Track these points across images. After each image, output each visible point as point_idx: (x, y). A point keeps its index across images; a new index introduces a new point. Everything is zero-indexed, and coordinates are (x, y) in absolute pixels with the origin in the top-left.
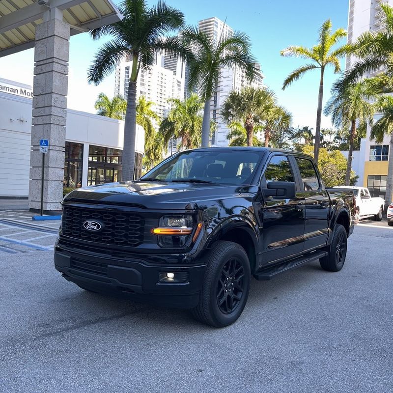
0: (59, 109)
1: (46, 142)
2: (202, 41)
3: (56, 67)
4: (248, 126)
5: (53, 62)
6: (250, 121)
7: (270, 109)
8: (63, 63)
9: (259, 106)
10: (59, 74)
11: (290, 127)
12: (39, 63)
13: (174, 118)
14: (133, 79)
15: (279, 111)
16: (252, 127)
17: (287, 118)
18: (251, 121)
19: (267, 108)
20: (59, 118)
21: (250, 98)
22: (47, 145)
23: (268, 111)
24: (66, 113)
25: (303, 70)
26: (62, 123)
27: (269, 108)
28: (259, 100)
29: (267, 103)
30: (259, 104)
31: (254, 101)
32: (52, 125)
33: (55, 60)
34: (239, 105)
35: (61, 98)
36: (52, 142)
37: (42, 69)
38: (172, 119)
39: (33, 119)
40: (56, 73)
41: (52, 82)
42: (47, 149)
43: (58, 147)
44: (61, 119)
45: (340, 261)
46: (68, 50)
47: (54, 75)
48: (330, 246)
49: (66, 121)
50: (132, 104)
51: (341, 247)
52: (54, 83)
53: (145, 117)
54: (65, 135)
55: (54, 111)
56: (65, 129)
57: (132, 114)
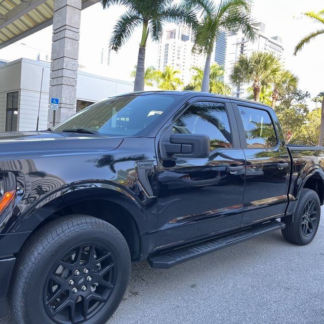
0: (70, 71)
1: (57, 100)
2: (203, 6)
3: (68, 34)
4: (255, 88)
5: (66, 29)
6: (257, 83)
7: (276, 73)
8: (75, 30)
9: (266, 69)
10: (71, 40)
11: (298, 89)
12: (56, 31)
13: (195, 83)
14: (143, 44)
15: (286, 74)
16: (259, 89)
17: (294, 80)
18: (259, 84)
19: (274, 72)
20: (70, 79)
21: (258, 62)
22: (57, 103)
23: (275, 74)
24: (77, 75)
25: (313, 35)
26: (73, 84)
27: (276, 71)
28: (266, 64)
29: (275, 66)
30: (266, 67)
31: (262, 65)
32: (63, 85)
33: (67, 27)
34: (246, 69)
35: (73, 61)
36: (63, 100)
37: (58, 37)
38: (193, 84)
39: (50, 81)
40: (68, 39)
41: (64, 47)
42: (57, 107)
43: (69, 106)
44: (72, 80)
45: (308, 232)
46: (79, 18)
47: (66, 41)
48: (292, 215)
49: (76, 83)
50: (141, 67)
51: (312, 216)
52: (66, 48)
53: (171, 84)
54: (75, 95)
55: (66, 73)
56: (75, 90)
57: (140, 77)
